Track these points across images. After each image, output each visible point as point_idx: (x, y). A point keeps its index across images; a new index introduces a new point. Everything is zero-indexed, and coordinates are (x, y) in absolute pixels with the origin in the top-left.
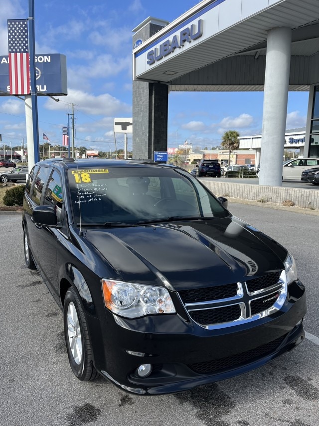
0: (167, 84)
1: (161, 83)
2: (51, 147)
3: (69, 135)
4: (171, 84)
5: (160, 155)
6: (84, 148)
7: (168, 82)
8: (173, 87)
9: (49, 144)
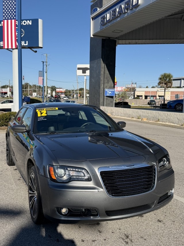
0: (115, 39)
1: (111, 39)
2: (30, 86)
3: (43, 77)
4: (119, 39)
5: (110, 91)
6: (54, 87)
7: (116, 38)
8: (120, 41)
9: (28, 84)
